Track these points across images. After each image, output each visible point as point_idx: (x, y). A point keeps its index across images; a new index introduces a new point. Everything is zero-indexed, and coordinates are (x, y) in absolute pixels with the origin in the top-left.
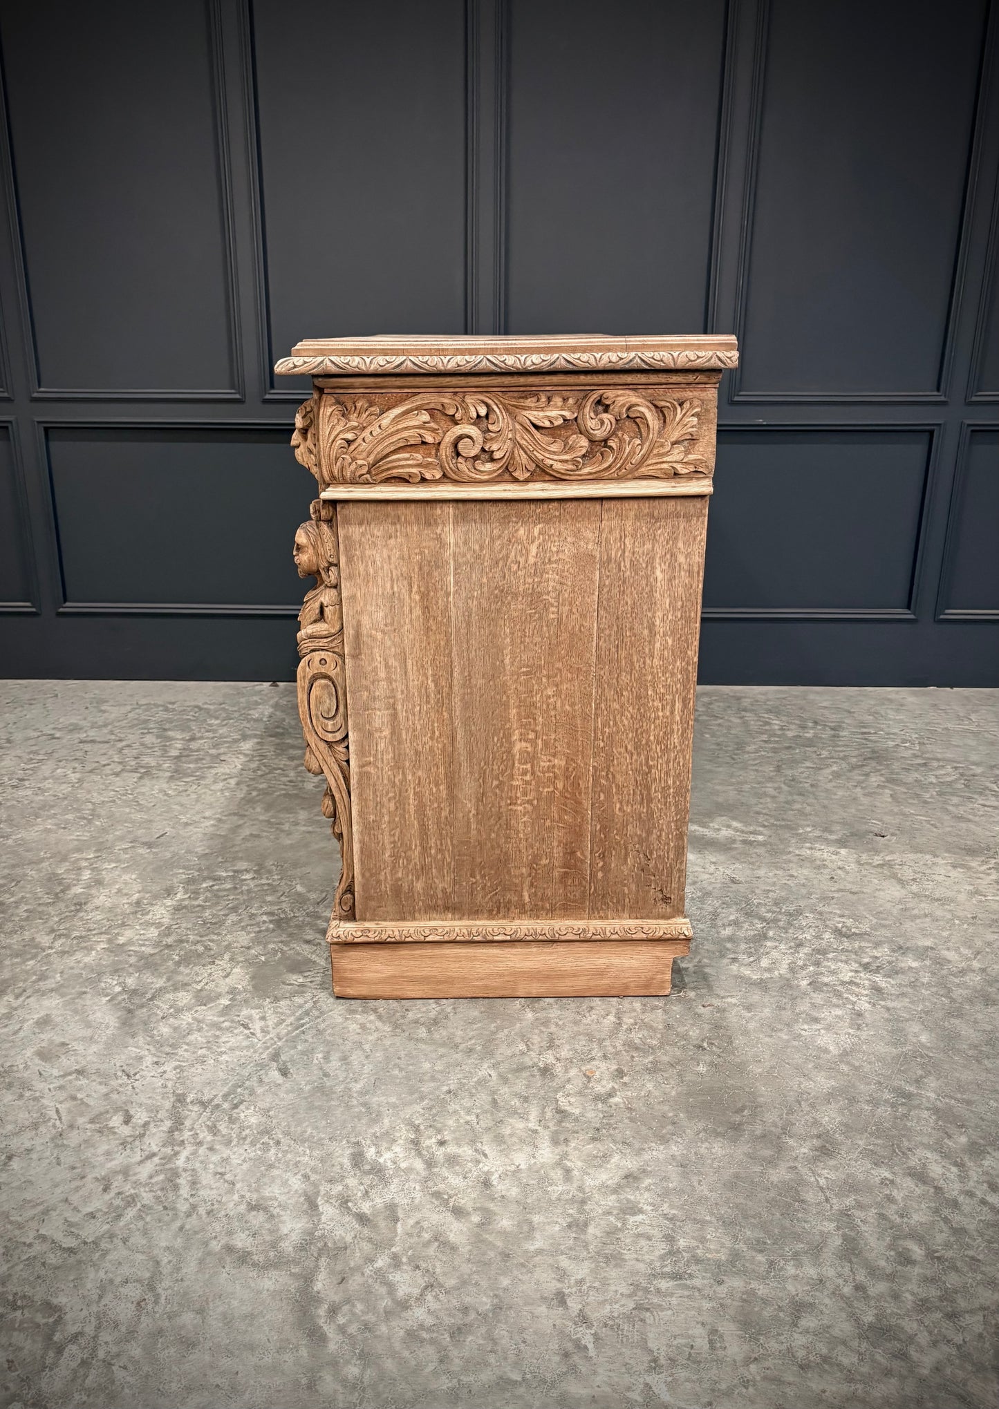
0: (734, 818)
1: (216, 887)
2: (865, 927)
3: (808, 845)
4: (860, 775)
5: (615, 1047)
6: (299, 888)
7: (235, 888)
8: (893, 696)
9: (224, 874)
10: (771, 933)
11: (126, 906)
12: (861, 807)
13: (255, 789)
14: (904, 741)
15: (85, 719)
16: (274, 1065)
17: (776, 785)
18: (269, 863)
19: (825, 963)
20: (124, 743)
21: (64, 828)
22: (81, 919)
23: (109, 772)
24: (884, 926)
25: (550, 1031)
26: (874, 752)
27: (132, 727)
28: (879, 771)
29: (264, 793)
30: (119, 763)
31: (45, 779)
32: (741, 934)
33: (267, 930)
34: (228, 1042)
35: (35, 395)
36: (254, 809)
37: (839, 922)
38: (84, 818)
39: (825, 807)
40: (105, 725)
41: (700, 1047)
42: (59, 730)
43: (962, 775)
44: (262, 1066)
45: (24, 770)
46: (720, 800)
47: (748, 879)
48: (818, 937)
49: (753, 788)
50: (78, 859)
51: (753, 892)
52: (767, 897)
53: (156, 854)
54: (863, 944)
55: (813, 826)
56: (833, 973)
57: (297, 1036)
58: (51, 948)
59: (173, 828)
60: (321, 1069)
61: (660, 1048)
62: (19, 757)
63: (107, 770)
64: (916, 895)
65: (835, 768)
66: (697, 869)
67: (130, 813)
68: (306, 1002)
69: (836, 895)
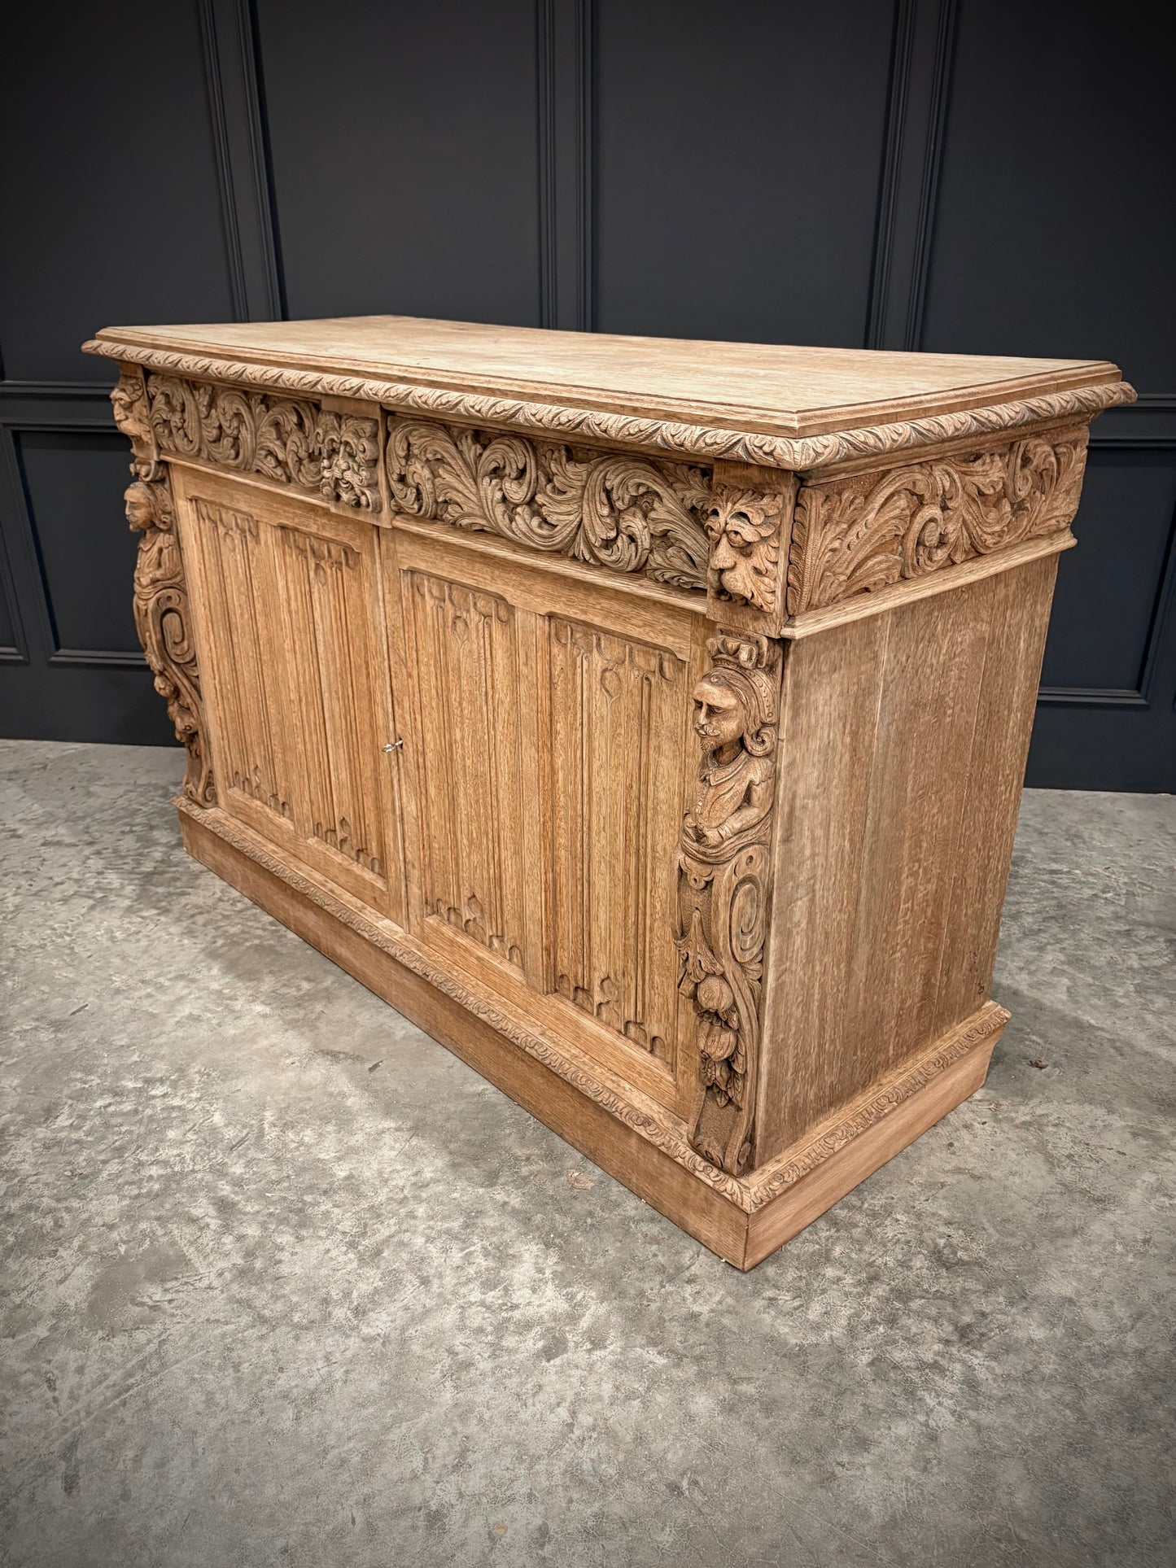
1: (111, 1109)
4: (1032, 948)
5: (550, 1475)
6: (218, 1119)
7: (136, 1112)
9: (131, 1085)
12: (1021, 1010)
13: (224, 934)
14: (1106, 889)
15: (64, 806)
16: (62, 1467)
19: (905, 1321)
20: (94, 848)
24: (1007, 1249)
26: (1060, 906)
27: (114, 821)
29: (232, 942)
34: (16, 1413)
36: (210, 969)
37: (942, 1236)
40: (83, 818)
41: (675, 1488)
42: (26, 823)
44: (45, 1468)
48: (905, 1264)
57: (114, 1410)
60: (122, 1482)
63: (57, 894)
64: (1068, 1189)
68: (149, 1342)
69: (948, 1180)
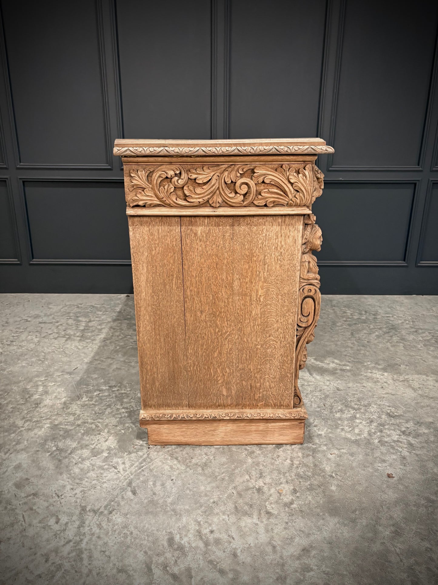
0: (335, 358)
1: (101, 395)
2: (400, 412)
3: (370, 371)
4: (388, 337)
5: (291, 476)
7: (110, 395)
8: (398, 299)
9: (104, 388)
10: (358, 416)
11: (59, 405)
12: (391, 352)
13: (118, 345)
14: (405, 320)
15: (42, 312)
16: (129, 489)
17: (352, 342)
18: (125, 382)
19: (385, 431)
20: (59, 323)
21: (31, 365)
22: (38, 411)
23: (52, 338)
24: (409, 412)
25: (260, 468)
26: (393, 325)
27: (62, 316)
28: (396, 334)
29: (122, 347)
30: (57, 333)
31: (23, 341)
32: (344, 416)
33: (125, 417)
34: (107, 476)
35: (18, 166)
36: (118, 355)
37: (388, 410)
38: (40, 360)
39: (375, 352)
40: (51, 315)
41: (331, 476)
42: (30, 317)
43: (433, 336)
44: (123, 489)
45: (13, 336)
46: (328, 349)
47: (344, 388)
48: (380, 417)
49: (342, 343)
50: (37, 381)
51: (347, 395)
52: (354, 397)
53: (73, 378)
54: (401, 421)
55: (371, 362)
56: (389, 436)
57: (140, 472)
58: (23, 427)
59: (81, 365)
60: (152, 490)
61: (313, 477)
62: (11, 330)
63: (51, 336)
64: (421, 396)
65: (377, 333)
66: (321, 383)
67: (61, 357)
68: (144, 454)
69: (385, 396)
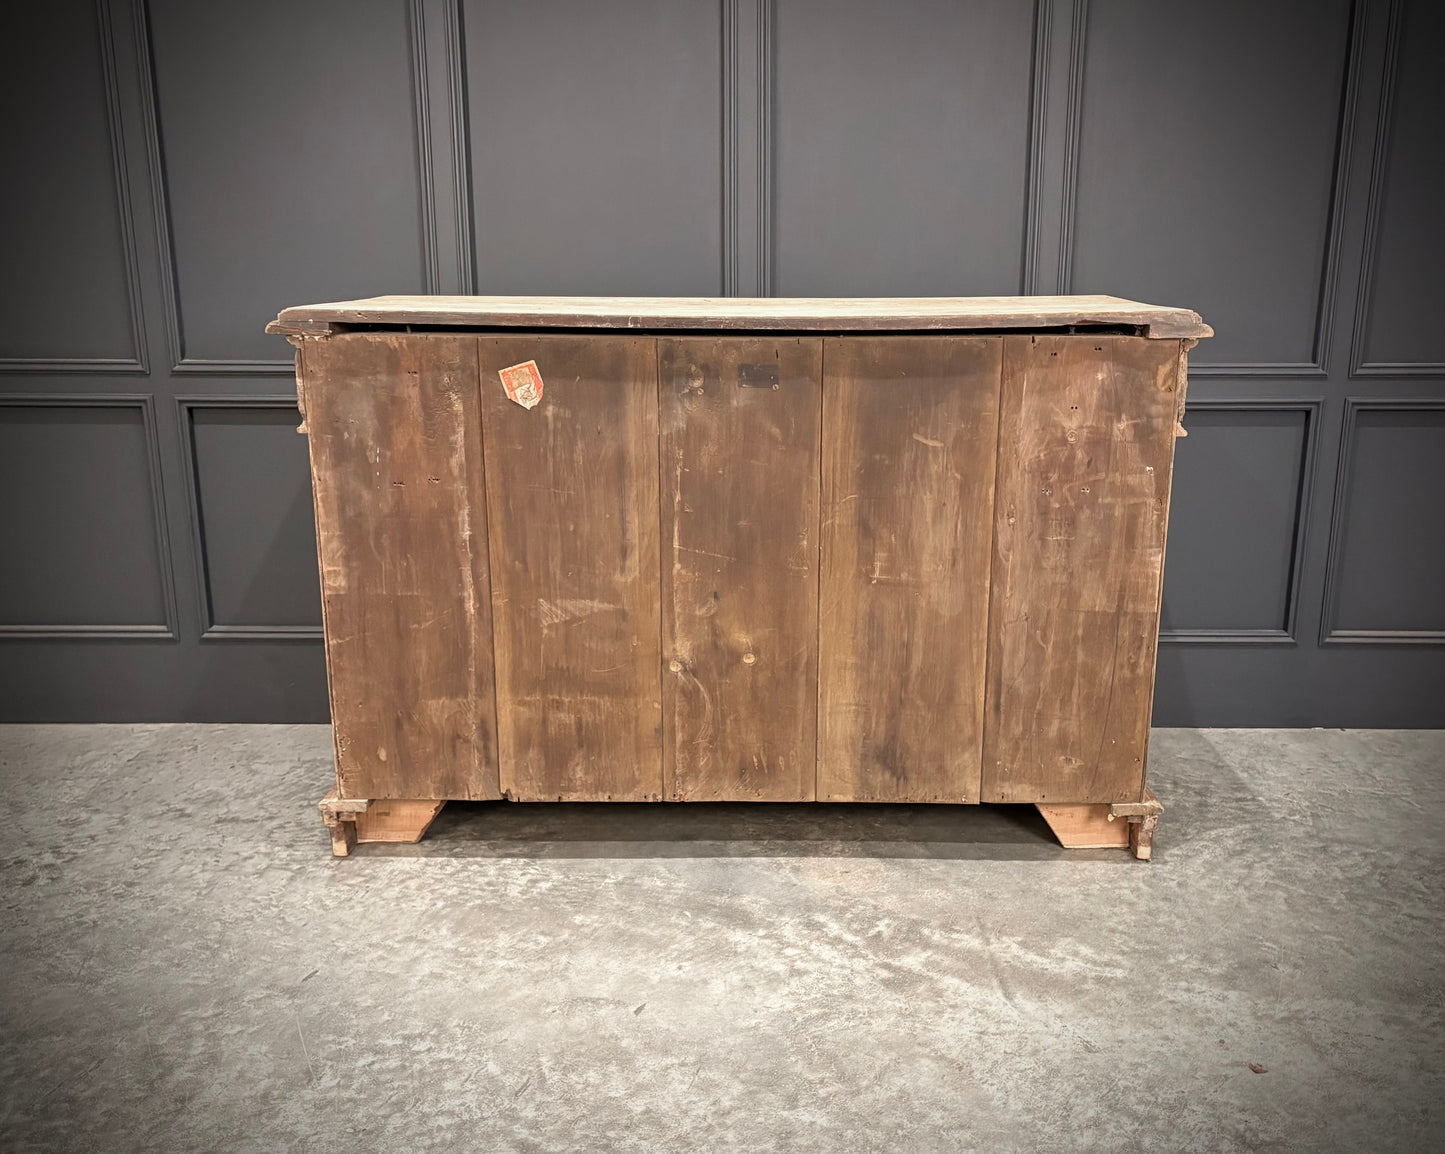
0: (1083, 940)
1: (376, 1067)
2: (1276, 1131)
3: (1184, 984)
4: (1240, 867)
6: (493, 1068)
7: (404, 1068)
8: (1269, 742)
9: (390, 1043)
12: (1248, 921)
14: (1292, 812)
18: (452, 1024)
20: (275, 823)
27: (287, 797)
31: (163, 882)
37: (1239, 1122)
38: (208, 948)
40: (254, 795)
45: (136, 868)
46: (1062, 909)
47: (1107, 1045)
49: (1103, 889)
51: (1116, 1067)
52: (1136, 1077)
53: (300, 1008)
55: (1188, 952)
62: (133, 847)
64: (1340, 1073)
65: (1206, 856)
66: (1037, 1027)
67: (272, 938)
69: (1230, 1073)
